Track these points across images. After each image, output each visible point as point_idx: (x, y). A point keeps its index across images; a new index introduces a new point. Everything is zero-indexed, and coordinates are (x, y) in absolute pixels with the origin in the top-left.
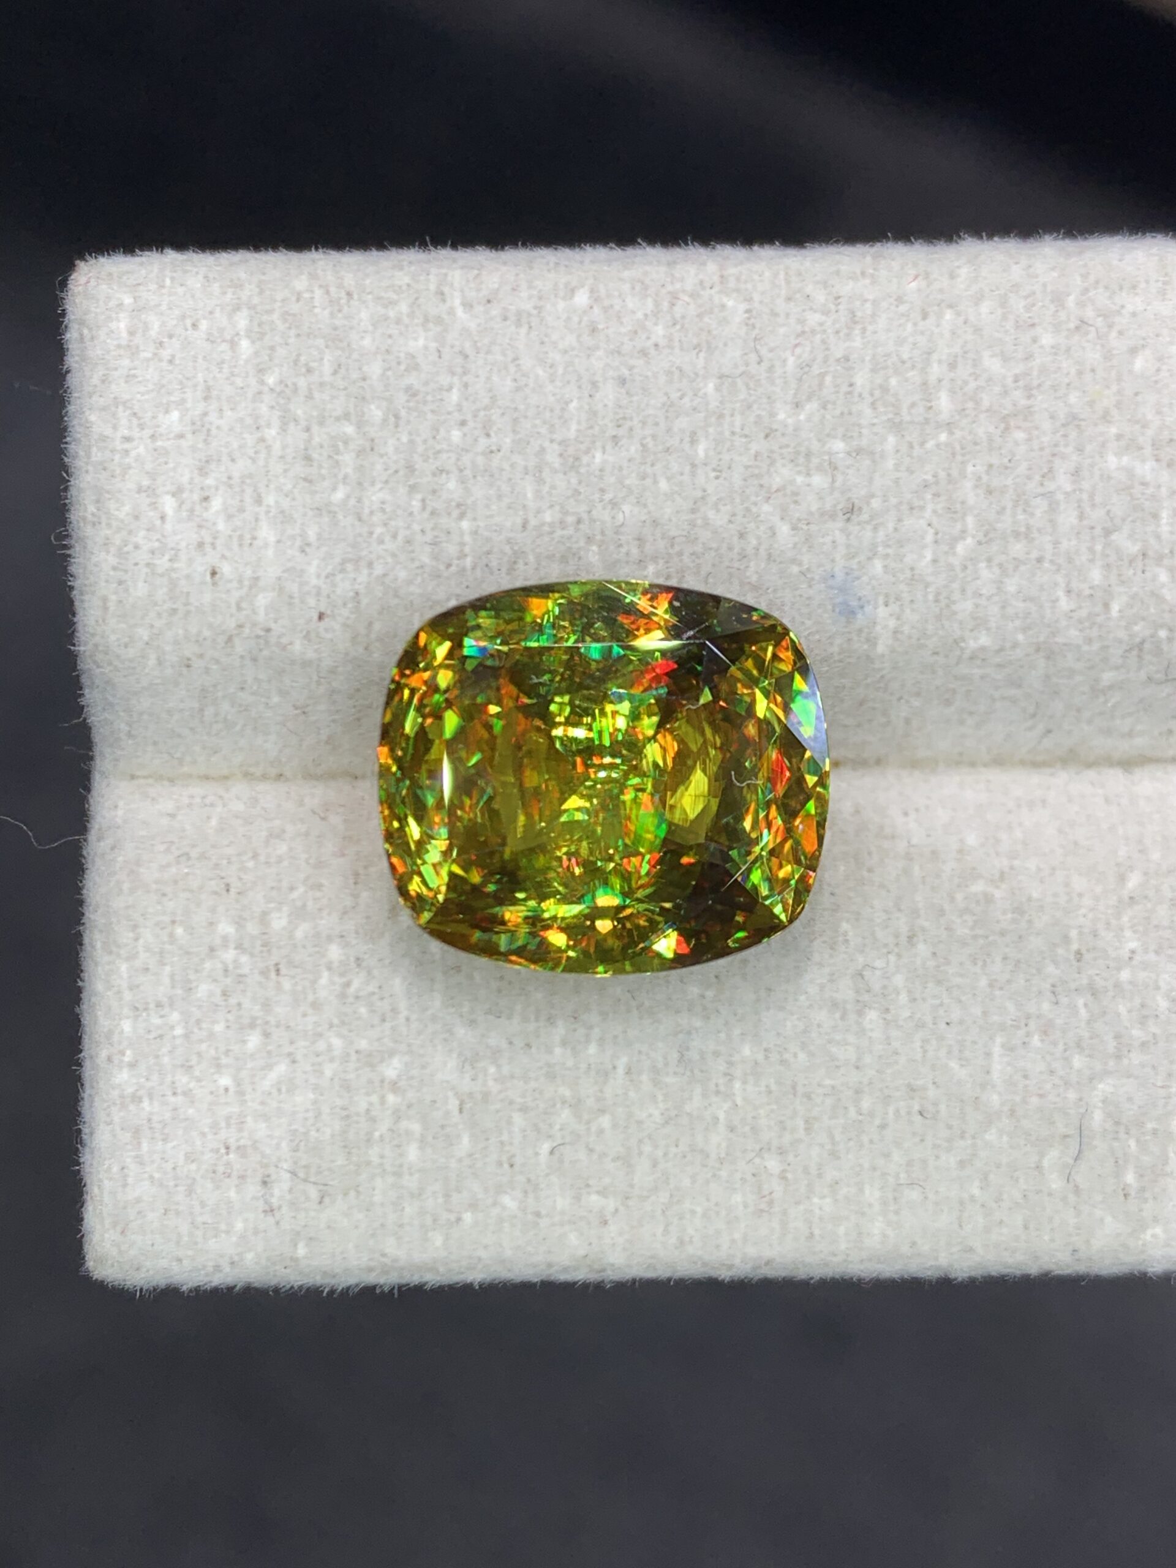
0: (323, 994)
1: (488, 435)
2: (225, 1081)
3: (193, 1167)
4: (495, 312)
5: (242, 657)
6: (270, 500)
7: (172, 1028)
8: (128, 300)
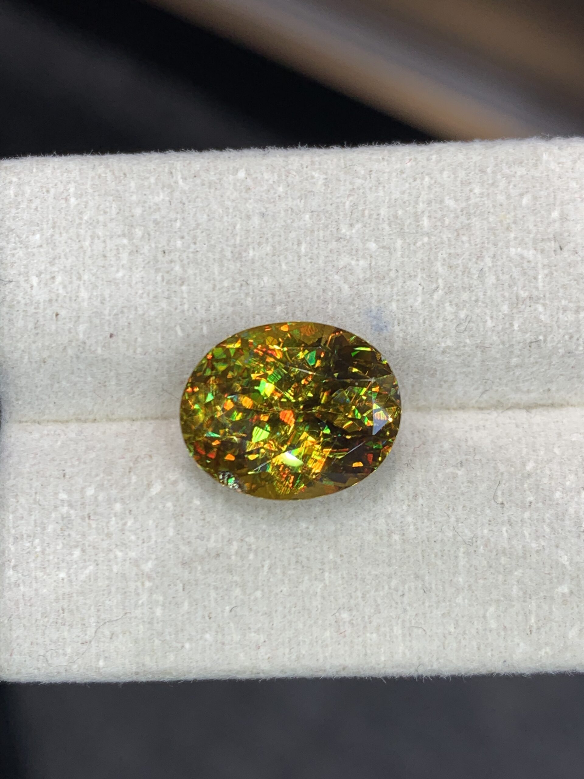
0: (112, 529)
1: (195, 243)
2: (62, 575)
3: (46, 620)
4: (198, 181)
5: (72, 357)
6: (86, 277)
7: (35, 548)
8: (15, 179)
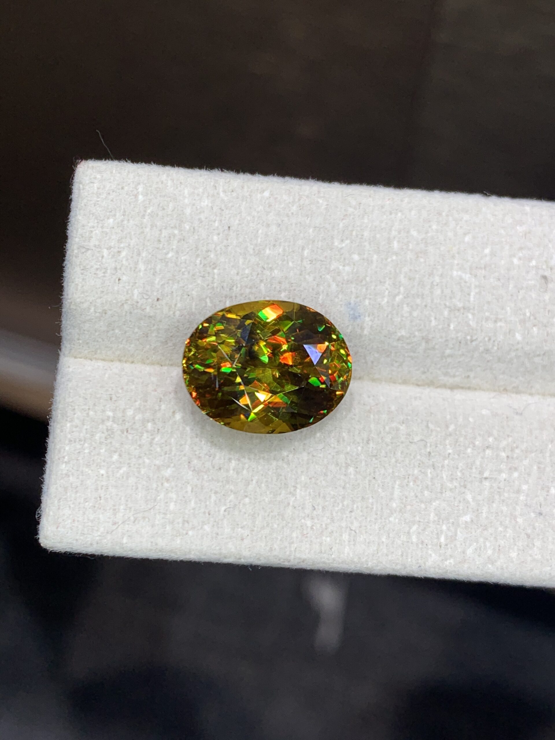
0: (144, 442)
1: (227, 240)
2: (102, 472)
3: (87, 504)
4: (234, 194)
5: (126, 312)
6: (144, 254)
7: (84, 450)
8: (99, 176)
